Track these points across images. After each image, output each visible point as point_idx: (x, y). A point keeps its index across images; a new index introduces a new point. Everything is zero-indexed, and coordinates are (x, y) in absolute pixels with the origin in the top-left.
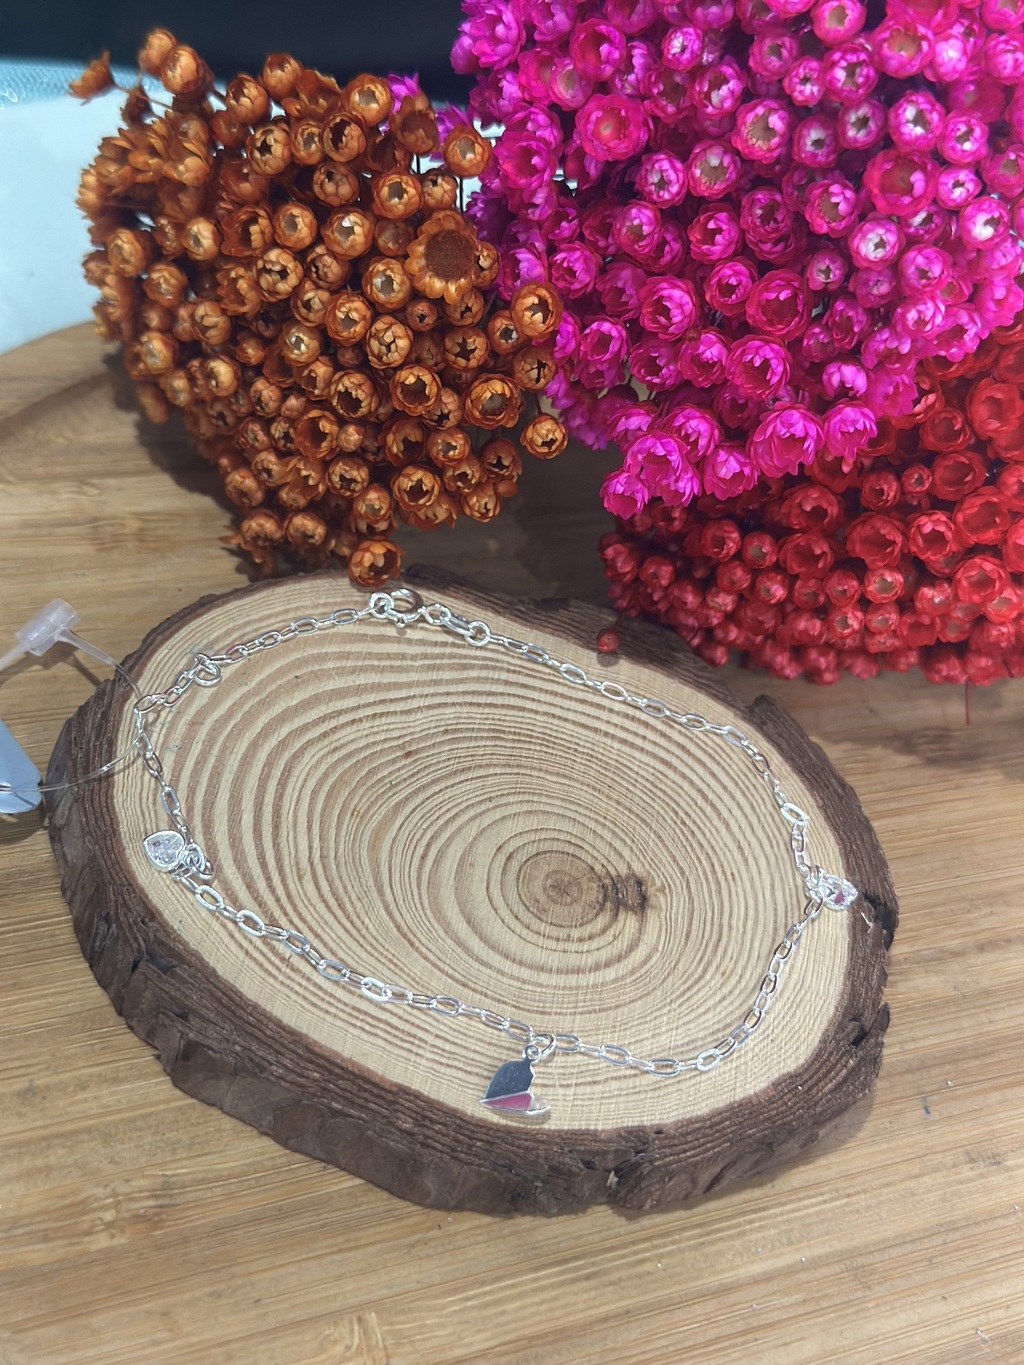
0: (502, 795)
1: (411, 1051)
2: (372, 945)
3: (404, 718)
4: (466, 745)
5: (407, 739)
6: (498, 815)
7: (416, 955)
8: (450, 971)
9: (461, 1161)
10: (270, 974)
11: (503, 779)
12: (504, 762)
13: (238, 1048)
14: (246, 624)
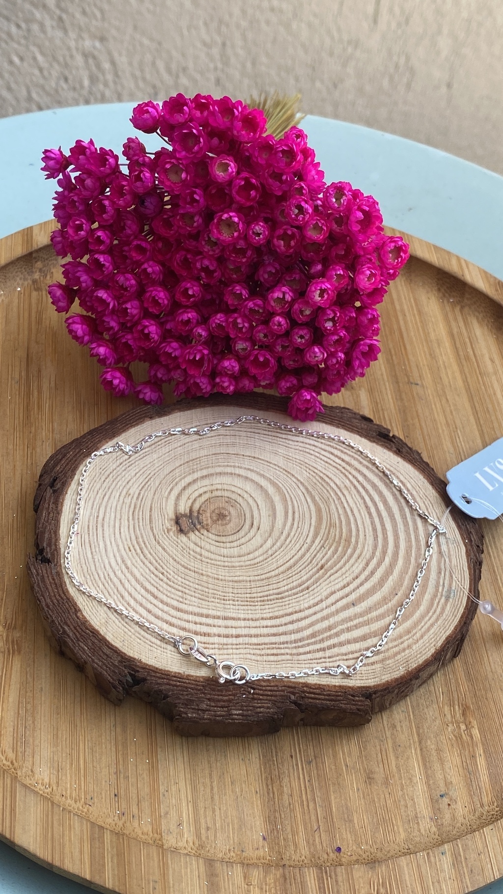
4: (295, 584)
5: (326, 577)
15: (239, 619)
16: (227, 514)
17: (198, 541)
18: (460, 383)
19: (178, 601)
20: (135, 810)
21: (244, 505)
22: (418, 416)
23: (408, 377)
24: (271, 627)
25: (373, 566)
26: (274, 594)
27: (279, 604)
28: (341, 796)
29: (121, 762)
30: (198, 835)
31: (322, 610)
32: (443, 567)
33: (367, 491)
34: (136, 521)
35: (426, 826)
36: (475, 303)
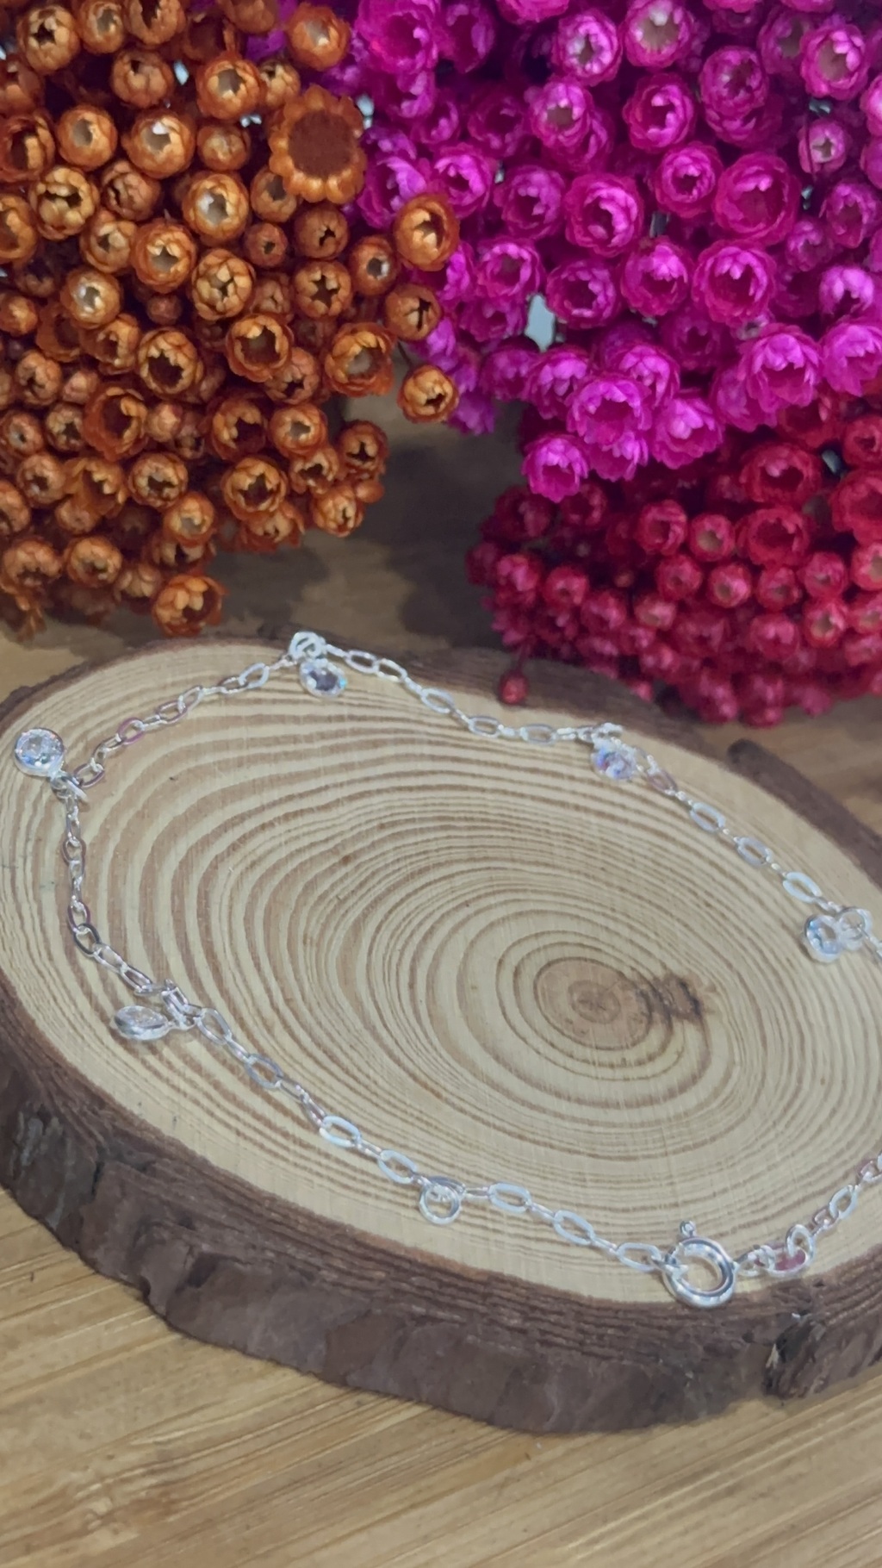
0: (479, 897)
1: (485, 1228)
2: (389, 1103)
3: (323, 815)
4: (412, 840)
5: (338, 840)
6: (482, 922)
7: (448, 1108)
8: (498, 1123)
9: (596, 1355)
10: (276, 1155)
11: (473, 877)
12: (464, 856)
13: (270, 1255)
14: (84, 719)
16: (581, 1008)
17: (641, 957)
21: (539, 1021)
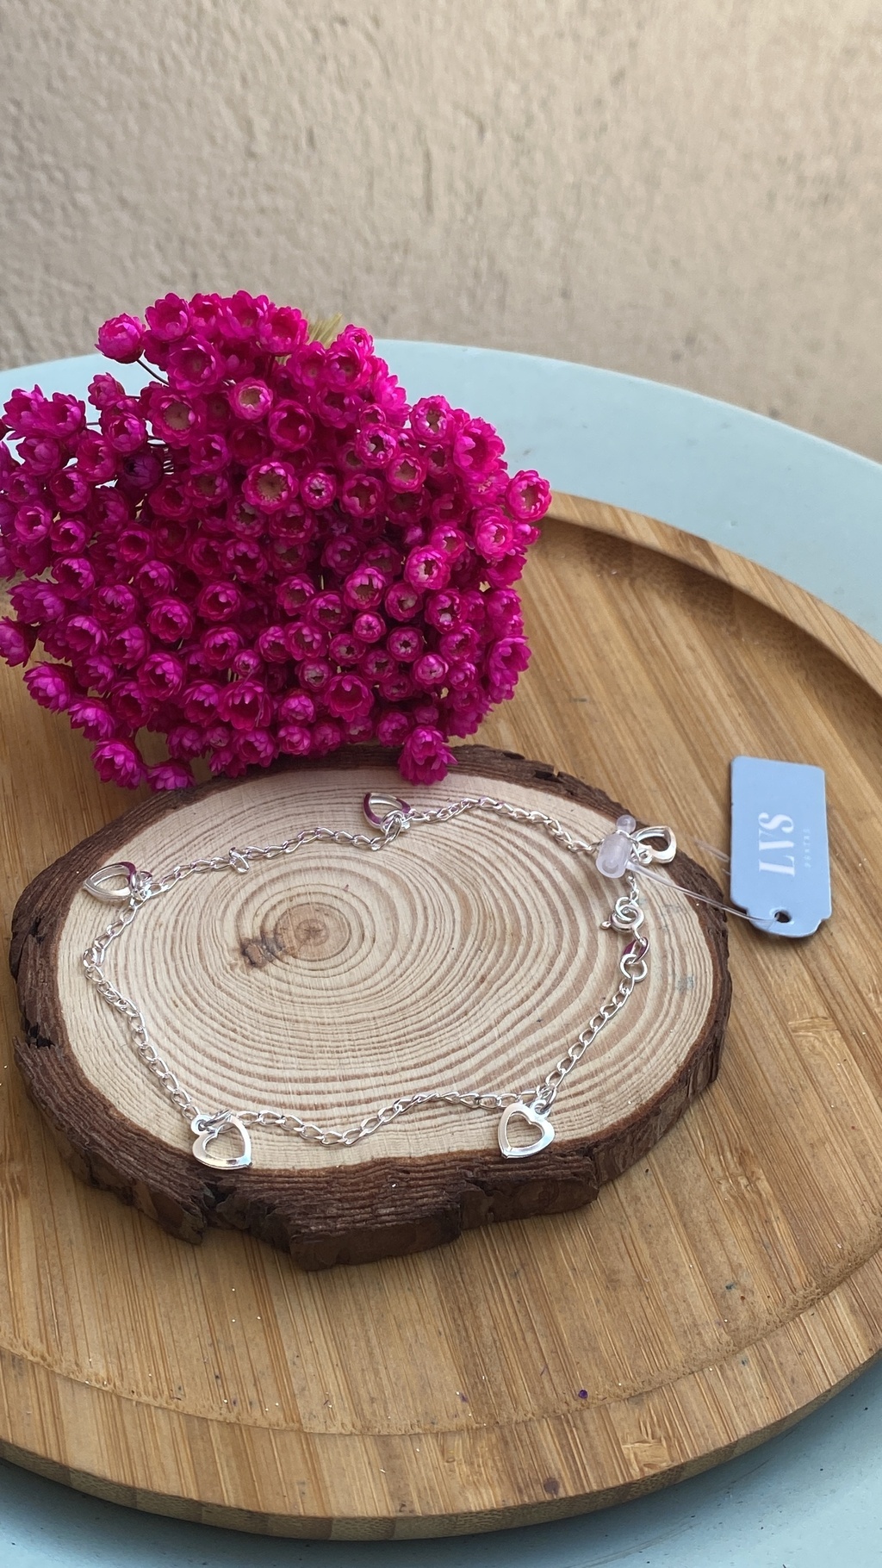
15: (367, 1076)
16: (321, 927)
17: (282, 974)
18: (649, 688)
19: (265, 1066)
20: (252, 1393)
21: (346, 910)
22: (594, 746)
23: (568, 692)
24: (418, 1079)
25: (561, 965)
26: (414, 1031)
27: (425, 1044)
28: (572, 1315)
29: (217, 1327)
30: (359, 1413)
31: (494, 1040)
32: (668, 948)
33: (532, 858)
34: (179, 962)
35: (712, 1334)
36: (650, 571)
